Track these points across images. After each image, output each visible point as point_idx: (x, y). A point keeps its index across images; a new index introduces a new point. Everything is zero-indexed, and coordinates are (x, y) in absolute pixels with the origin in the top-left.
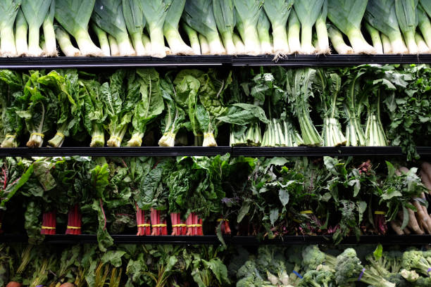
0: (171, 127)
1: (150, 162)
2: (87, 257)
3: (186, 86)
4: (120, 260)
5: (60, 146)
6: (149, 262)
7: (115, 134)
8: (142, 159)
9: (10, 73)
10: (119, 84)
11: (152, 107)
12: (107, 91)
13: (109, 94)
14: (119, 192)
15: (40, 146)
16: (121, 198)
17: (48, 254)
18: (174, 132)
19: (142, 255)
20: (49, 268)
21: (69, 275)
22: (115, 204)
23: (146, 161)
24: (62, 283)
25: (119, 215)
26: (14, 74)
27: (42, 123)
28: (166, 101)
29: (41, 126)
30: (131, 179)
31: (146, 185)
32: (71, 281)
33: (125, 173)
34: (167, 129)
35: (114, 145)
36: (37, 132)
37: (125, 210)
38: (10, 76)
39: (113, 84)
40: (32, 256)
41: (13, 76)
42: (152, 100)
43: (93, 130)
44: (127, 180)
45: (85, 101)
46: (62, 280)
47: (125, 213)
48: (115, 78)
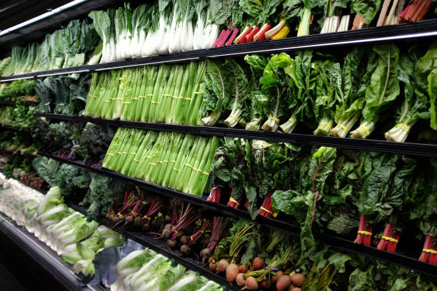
0: (406, 118)
1: (382, 158)
2: (320, 254)
3: (430, 64)
4: (343, 265)
5: (289, 133)
6: (378, 278)
7: (342, 123)
8: (373, 154)
9: (257, 57)
10: (355, 64)
11: (388, 92)
12: (337, 73)
13: (340, 76)
14: (340, 188)
15: (273, 131)
16: (340, 195)
17: (294, 241)
18: (409, 124)
19: (372, 267)
20: (291, 254)
21: (303, 267)
22: (333, 201)
23: (378, 157)
24: (296, 273)
25: (336, 213)
26: (261, 58)
27: (277, 107)
28: (402, 85)
29: (276, 110)
30: (357, 175)
31: (371, 185)
32: (304, 273)
33: (352, 168)
34: (402, 119)
35: (337, 135)
36: (272, 116)
37: (344, 208)
38: (257, 60)
39: (346, 65)
40: (281, 238)
41: (260, 60)
42: (390, 83)
43: (321, 117)
44: (352, 177)
45: (316, 85)
46: (298, 270)
47: (344, 211)
48: (350, 58)
